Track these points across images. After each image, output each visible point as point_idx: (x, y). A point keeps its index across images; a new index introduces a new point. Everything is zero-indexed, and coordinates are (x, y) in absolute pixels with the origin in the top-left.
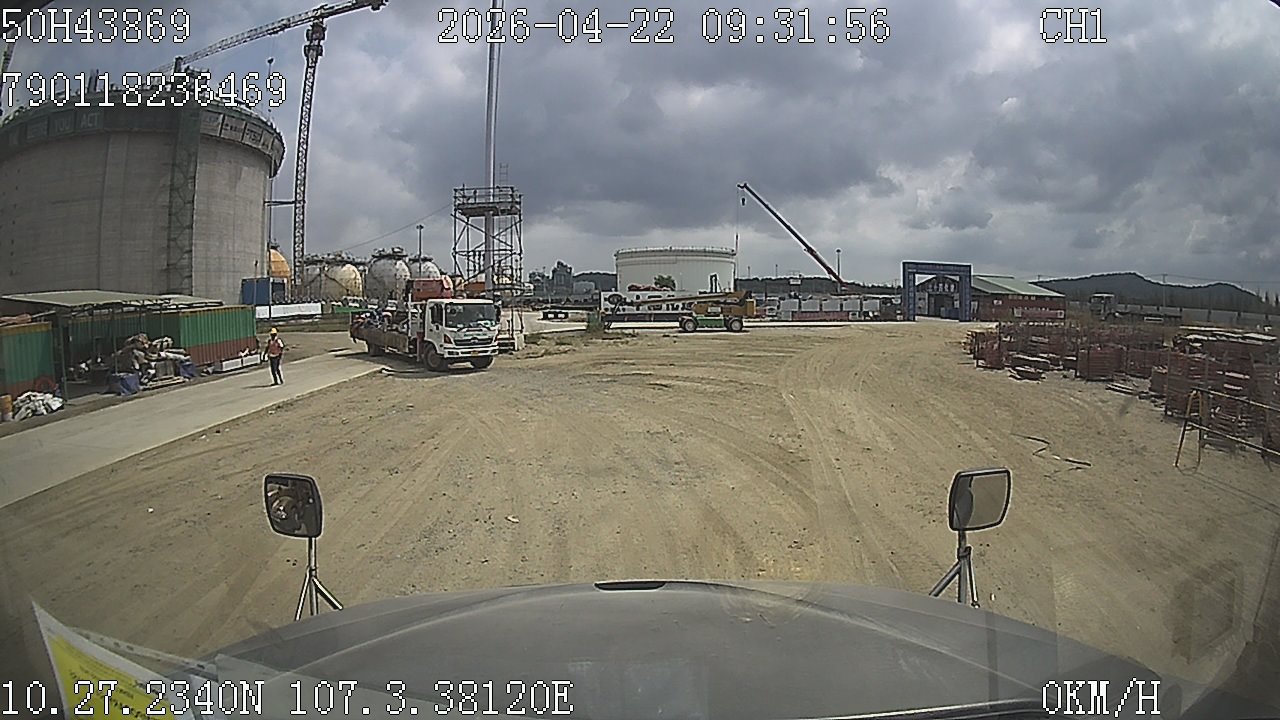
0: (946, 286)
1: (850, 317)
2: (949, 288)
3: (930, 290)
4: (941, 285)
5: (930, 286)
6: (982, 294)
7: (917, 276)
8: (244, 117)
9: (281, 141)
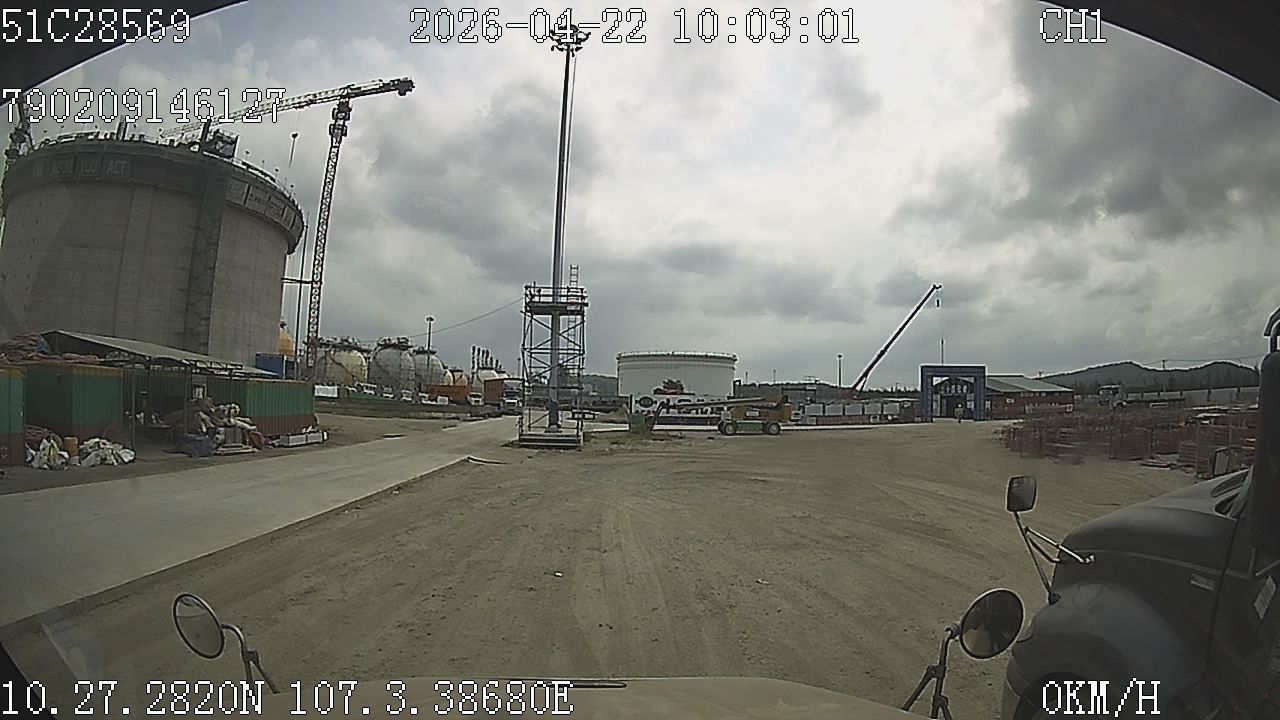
0: (959, 387)
1: (872, 420)
2: (962, 390)
3: (943, 392)
4: (953, 387)
5: (943, 388)
6: (994, 393)
7: (934, 379)
8: (268, 189)
9: (302, 218)
